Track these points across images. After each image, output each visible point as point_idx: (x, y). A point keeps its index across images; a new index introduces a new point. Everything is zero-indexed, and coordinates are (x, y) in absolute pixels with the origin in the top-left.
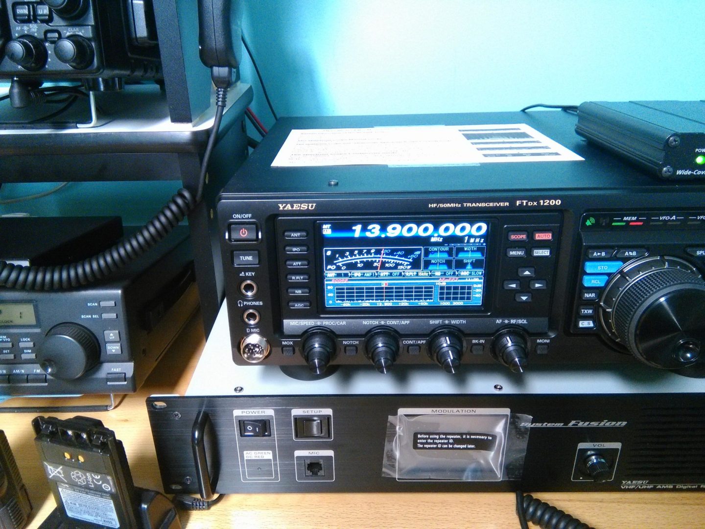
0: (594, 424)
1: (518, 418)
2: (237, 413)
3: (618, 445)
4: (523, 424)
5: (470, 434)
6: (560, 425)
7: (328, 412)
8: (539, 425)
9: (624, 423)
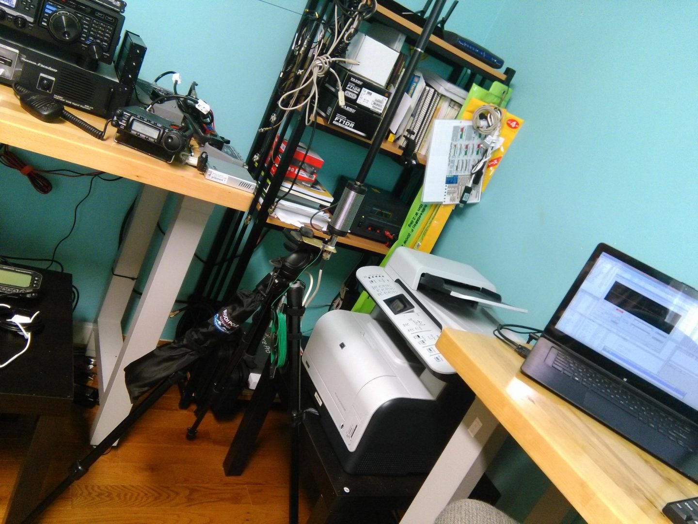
0: (46, 67)
1: (21, 56)
3: (53, 79)
4: (22, 59)
5: (3, 57)
6: (35, 64)
8: (28, 61)
9: (56, 71)
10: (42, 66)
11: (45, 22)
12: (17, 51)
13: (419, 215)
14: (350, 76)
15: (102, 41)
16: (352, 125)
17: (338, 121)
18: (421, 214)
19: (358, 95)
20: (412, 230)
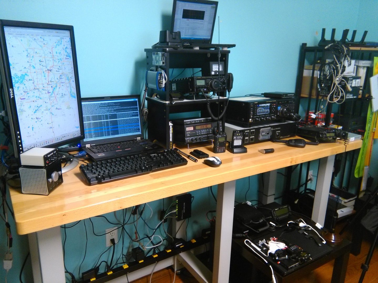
1: (272, 129)
2: (246, 131)
3: (279, 131)
5: (267, 132)
6: (275, 129)
7: (254, 130)
9: (280, 128)
10: (277, 129)
11: (278, 113)
12: (270, 128)
13: (371, 117)
14: (349, 78)
15: (293, 110)
16: (352, 96)
17: (347, 97)
18: (372, 117)
19: (352, 84)
20: (370, 125)
